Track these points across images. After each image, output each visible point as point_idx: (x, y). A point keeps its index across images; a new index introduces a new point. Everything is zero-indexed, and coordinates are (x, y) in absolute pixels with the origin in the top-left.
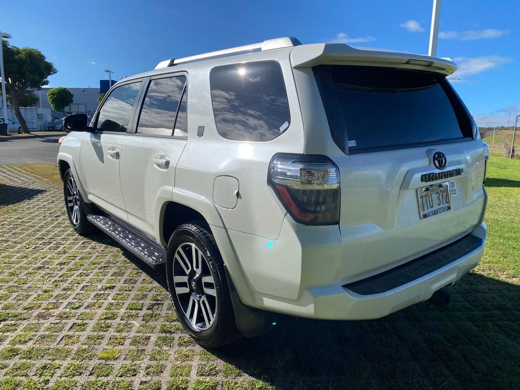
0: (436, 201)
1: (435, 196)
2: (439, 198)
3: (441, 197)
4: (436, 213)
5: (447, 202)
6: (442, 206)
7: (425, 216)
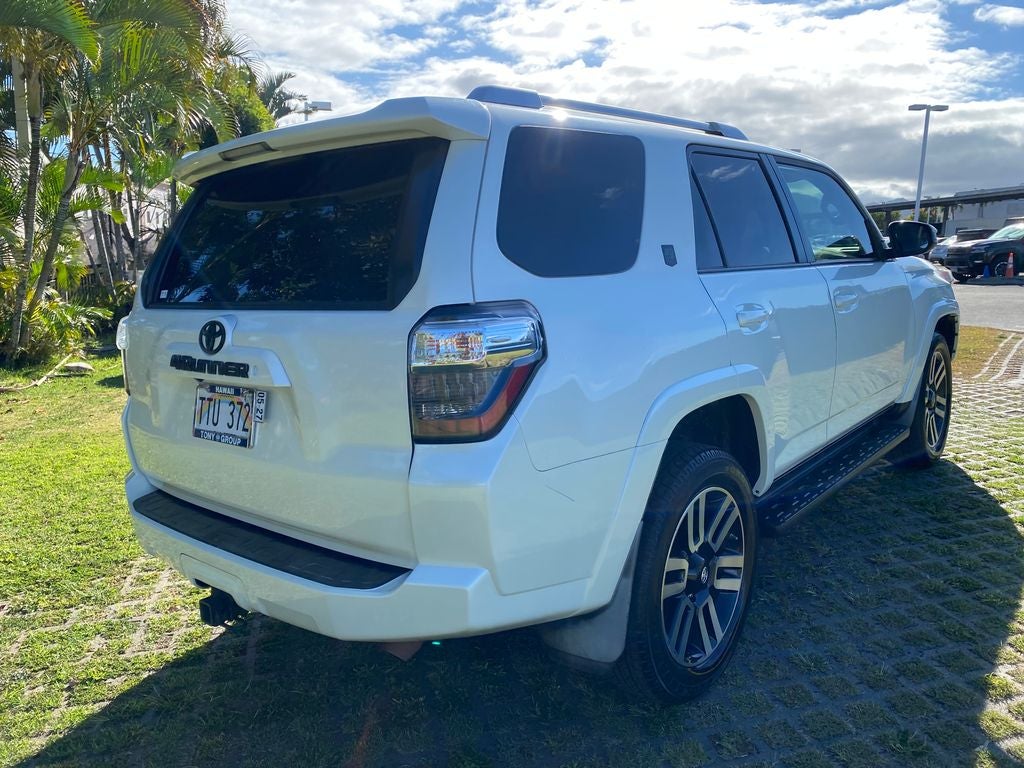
0: (225, 418)
1: (226, 408)
2: (232, 414)
3: (236, 414)
4: (218, 437)
5: (245, 430)
6: (233, 431)
7: (198, 433)
